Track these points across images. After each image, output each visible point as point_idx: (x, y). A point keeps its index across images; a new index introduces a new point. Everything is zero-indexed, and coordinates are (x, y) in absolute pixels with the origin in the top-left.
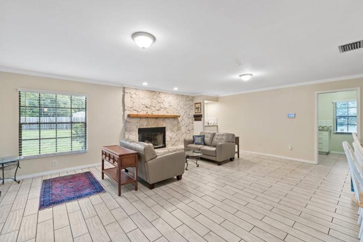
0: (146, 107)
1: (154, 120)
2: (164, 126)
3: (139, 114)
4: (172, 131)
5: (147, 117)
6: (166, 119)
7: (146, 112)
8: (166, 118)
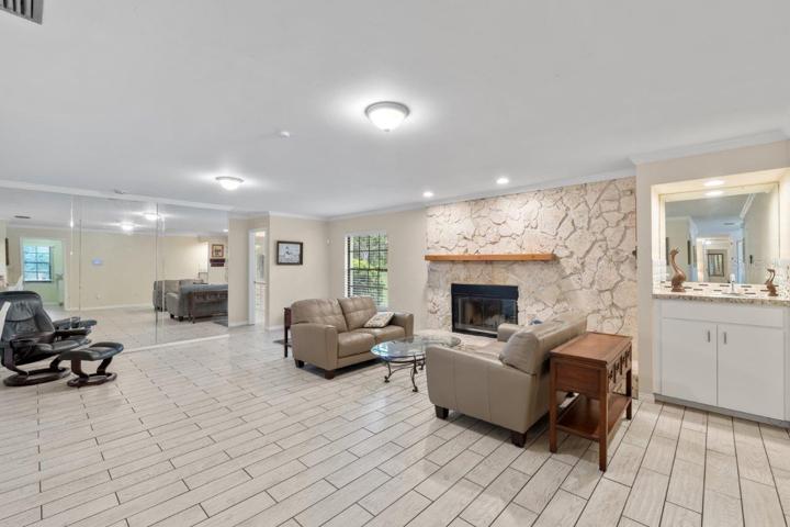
0: (465, 238)
1: (481, 267)
2: (510, 283)
3: (450, 253)
4: (537, 301)
5: (466, 261)
6: (515, 266)
7: (463, 250)
8: (516, 262)
